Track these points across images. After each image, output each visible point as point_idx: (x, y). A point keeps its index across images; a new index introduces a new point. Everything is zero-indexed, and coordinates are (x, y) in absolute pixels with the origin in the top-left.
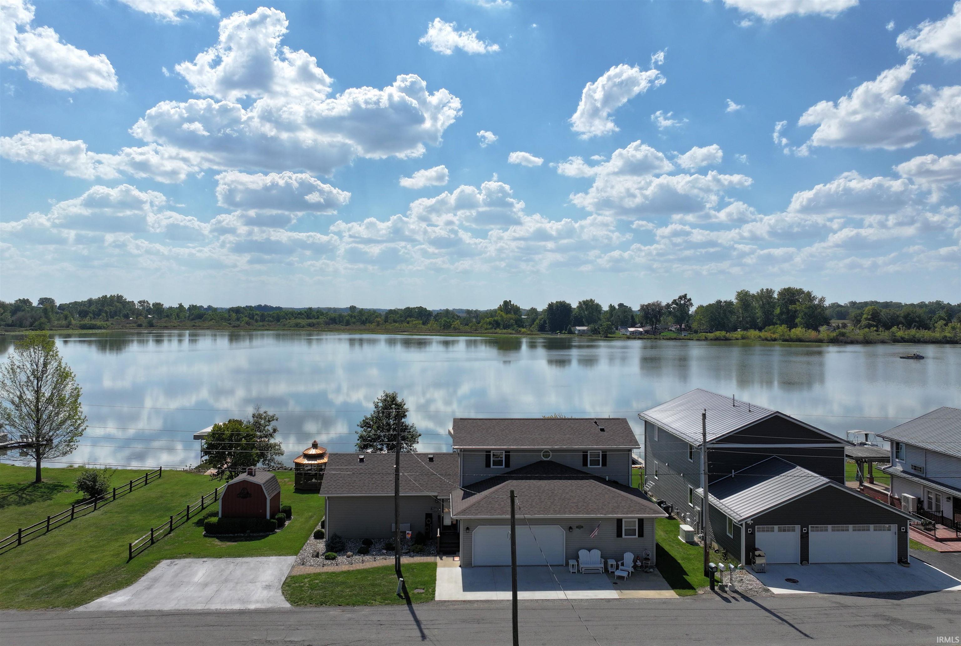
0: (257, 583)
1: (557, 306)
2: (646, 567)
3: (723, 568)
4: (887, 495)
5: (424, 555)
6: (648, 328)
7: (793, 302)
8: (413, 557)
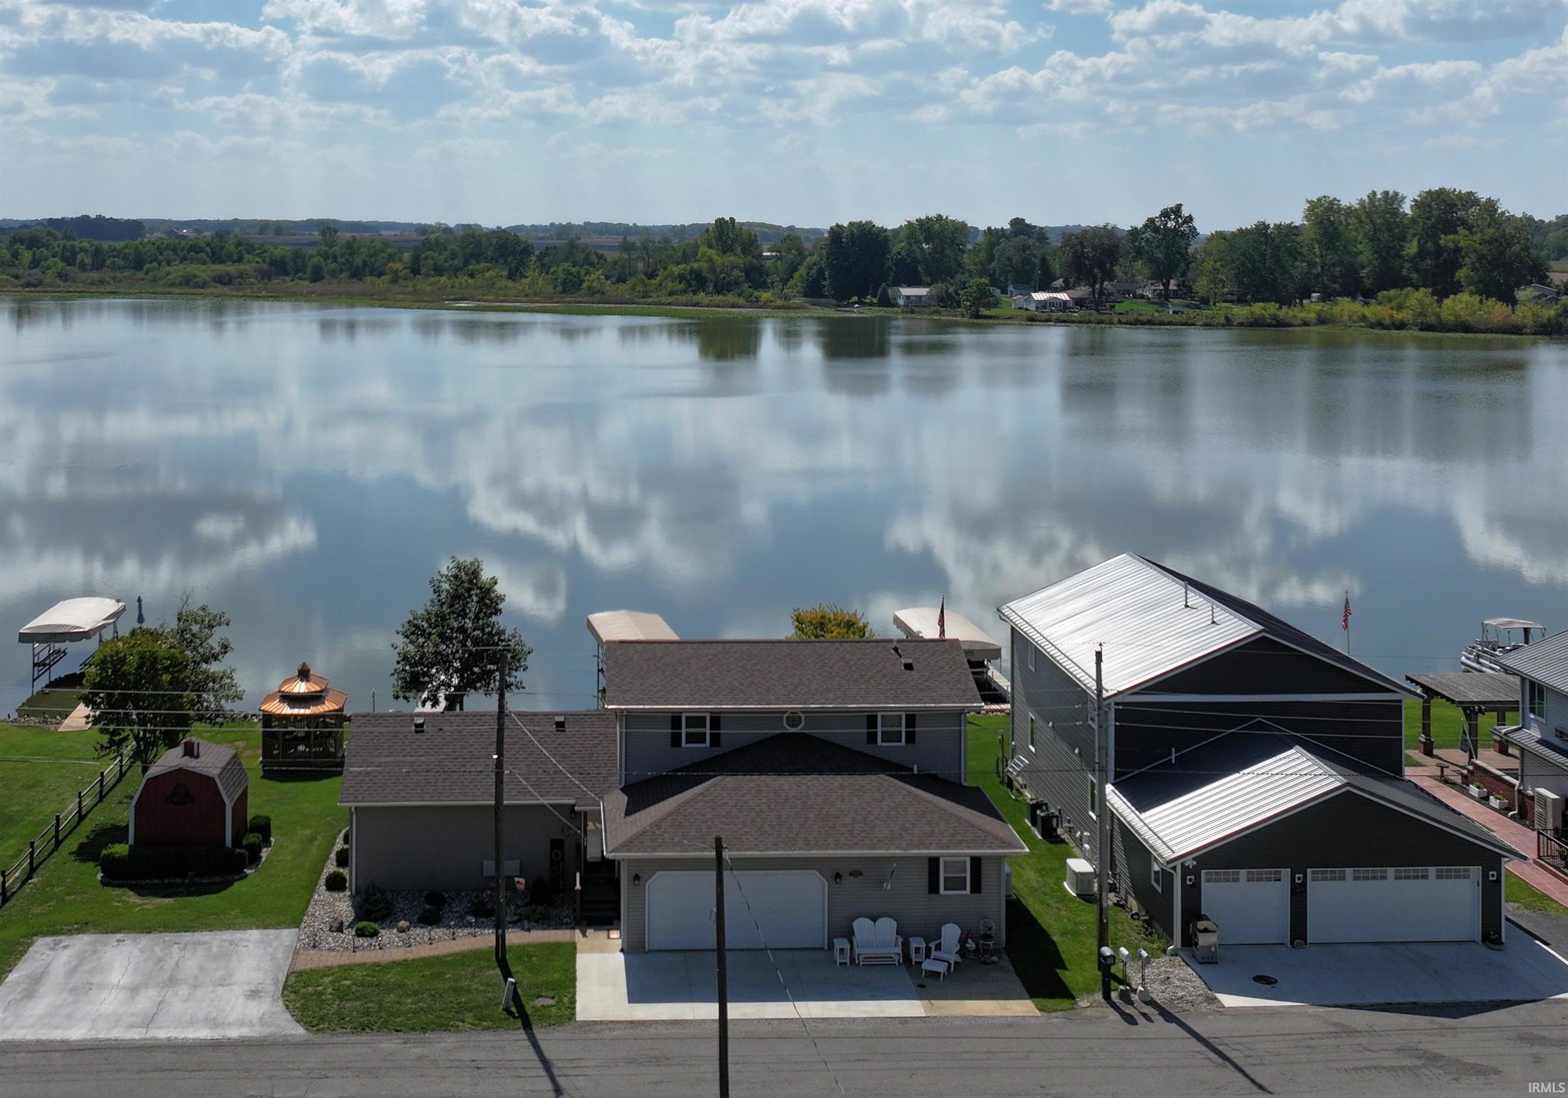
0: (234, 987)
1: (852, 234)
2: (986, 951)
3: (1127, 956)
4: (1513, 786)
5: (549, 927)
6: (1082, 291)
7: (1449, 226)
8: (529, 930)
